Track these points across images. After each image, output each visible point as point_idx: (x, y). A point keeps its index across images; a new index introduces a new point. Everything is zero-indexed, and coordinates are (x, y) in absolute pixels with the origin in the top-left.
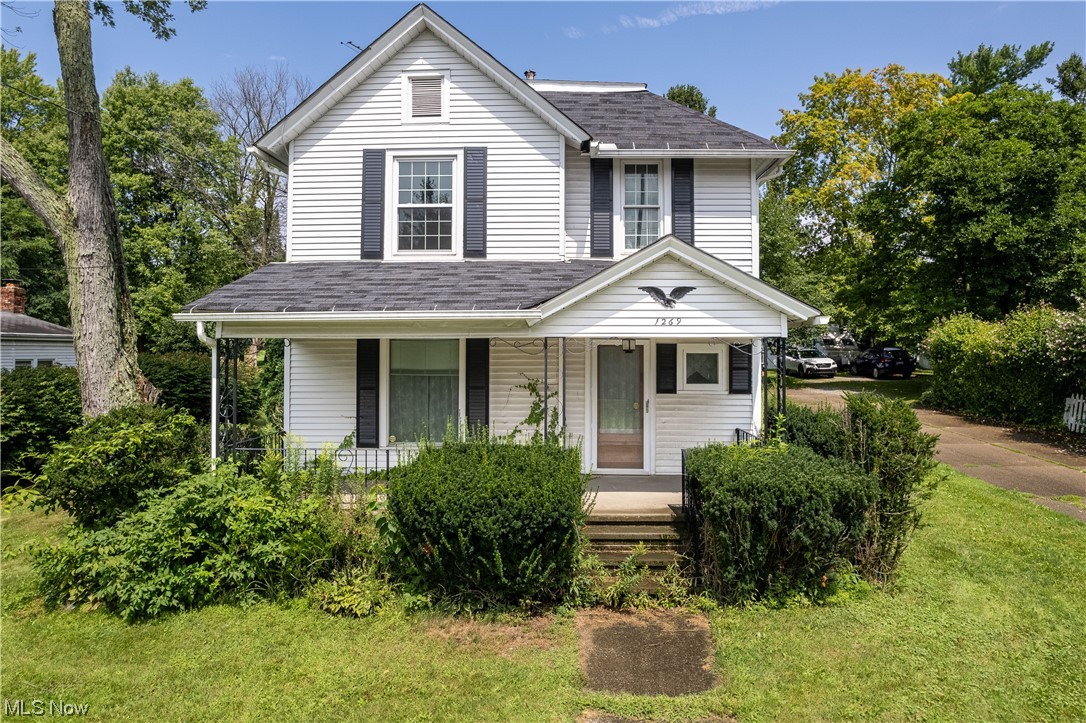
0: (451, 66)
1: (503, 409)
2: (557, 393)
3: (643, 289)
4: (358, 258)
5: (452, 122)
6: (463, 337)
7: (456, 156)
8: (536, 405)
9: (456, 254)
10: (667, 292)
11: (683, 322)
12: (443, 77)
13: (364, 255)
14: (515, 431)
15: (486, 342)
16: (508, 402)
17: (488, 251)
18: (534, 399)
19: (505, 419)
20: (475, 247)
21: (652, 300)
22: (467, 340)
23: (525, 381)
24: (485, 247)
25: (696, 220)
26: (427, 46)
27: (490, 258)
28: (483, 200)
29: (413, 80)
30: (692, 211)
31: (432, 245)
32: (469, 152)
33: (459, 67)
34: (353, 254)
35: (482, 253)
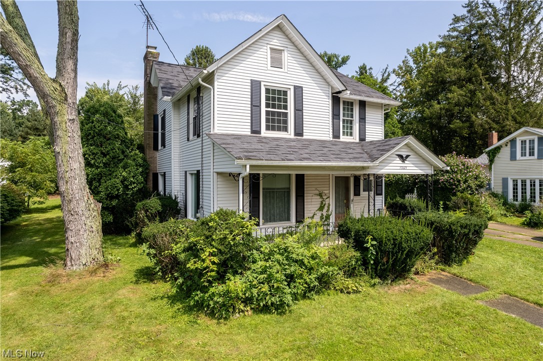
0: (288, 46)
1: (310, 205)
2: (329, 197)
3: (397, 155)
4: (249, 133)
5: (289, 72)
6: (293, 173)
7: (290, 89)
8: (322, 203)
9: (290, 134)
10: (404, 156)
11: (408, 168)
12: (284, 50)
13: (253, 132)
14: (314, 214)
15: (303, 175)
16: (312, 202)
17: (304, 134)
18: (321, 200)
19: (310, 209)
20: (299, 132)
21: (398, 159)
22: (296, 174)
23: (317, 192)
24: (303, 132)
25: (366, 126)
26: (278, 34)
27: (305, 137)
28: (302, 110)
29: (271, 49)
30: (365, 122)
31: (279, 129)
32: (296, 88)
33: (291, 47)
34: (248, 132)
35: (301, 134)
